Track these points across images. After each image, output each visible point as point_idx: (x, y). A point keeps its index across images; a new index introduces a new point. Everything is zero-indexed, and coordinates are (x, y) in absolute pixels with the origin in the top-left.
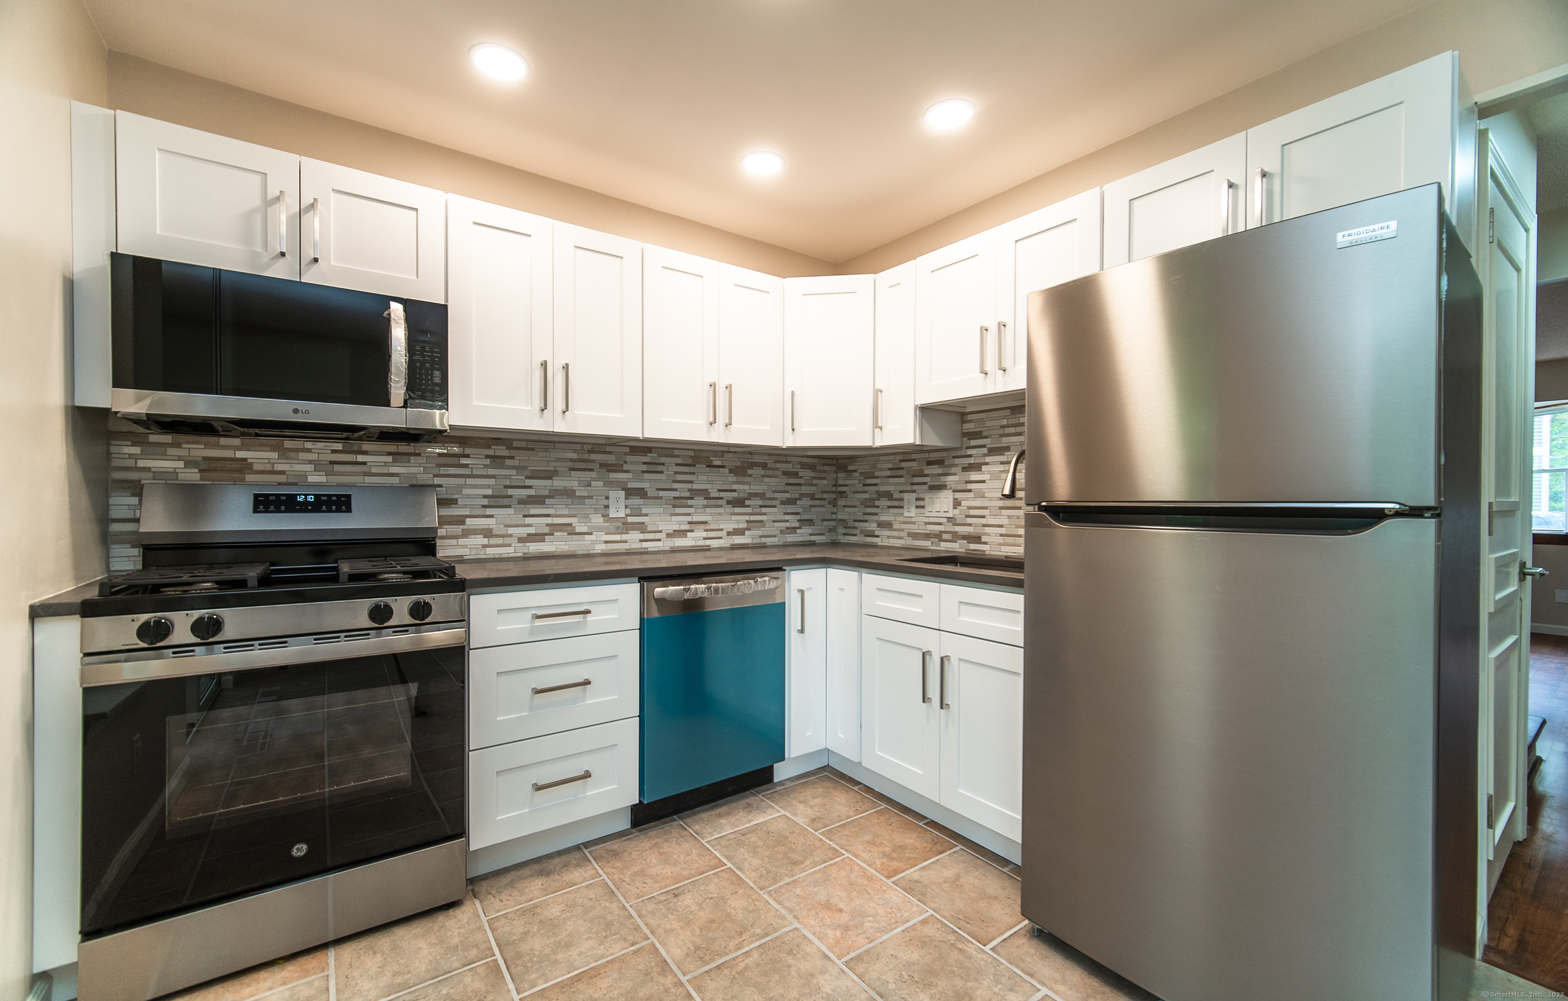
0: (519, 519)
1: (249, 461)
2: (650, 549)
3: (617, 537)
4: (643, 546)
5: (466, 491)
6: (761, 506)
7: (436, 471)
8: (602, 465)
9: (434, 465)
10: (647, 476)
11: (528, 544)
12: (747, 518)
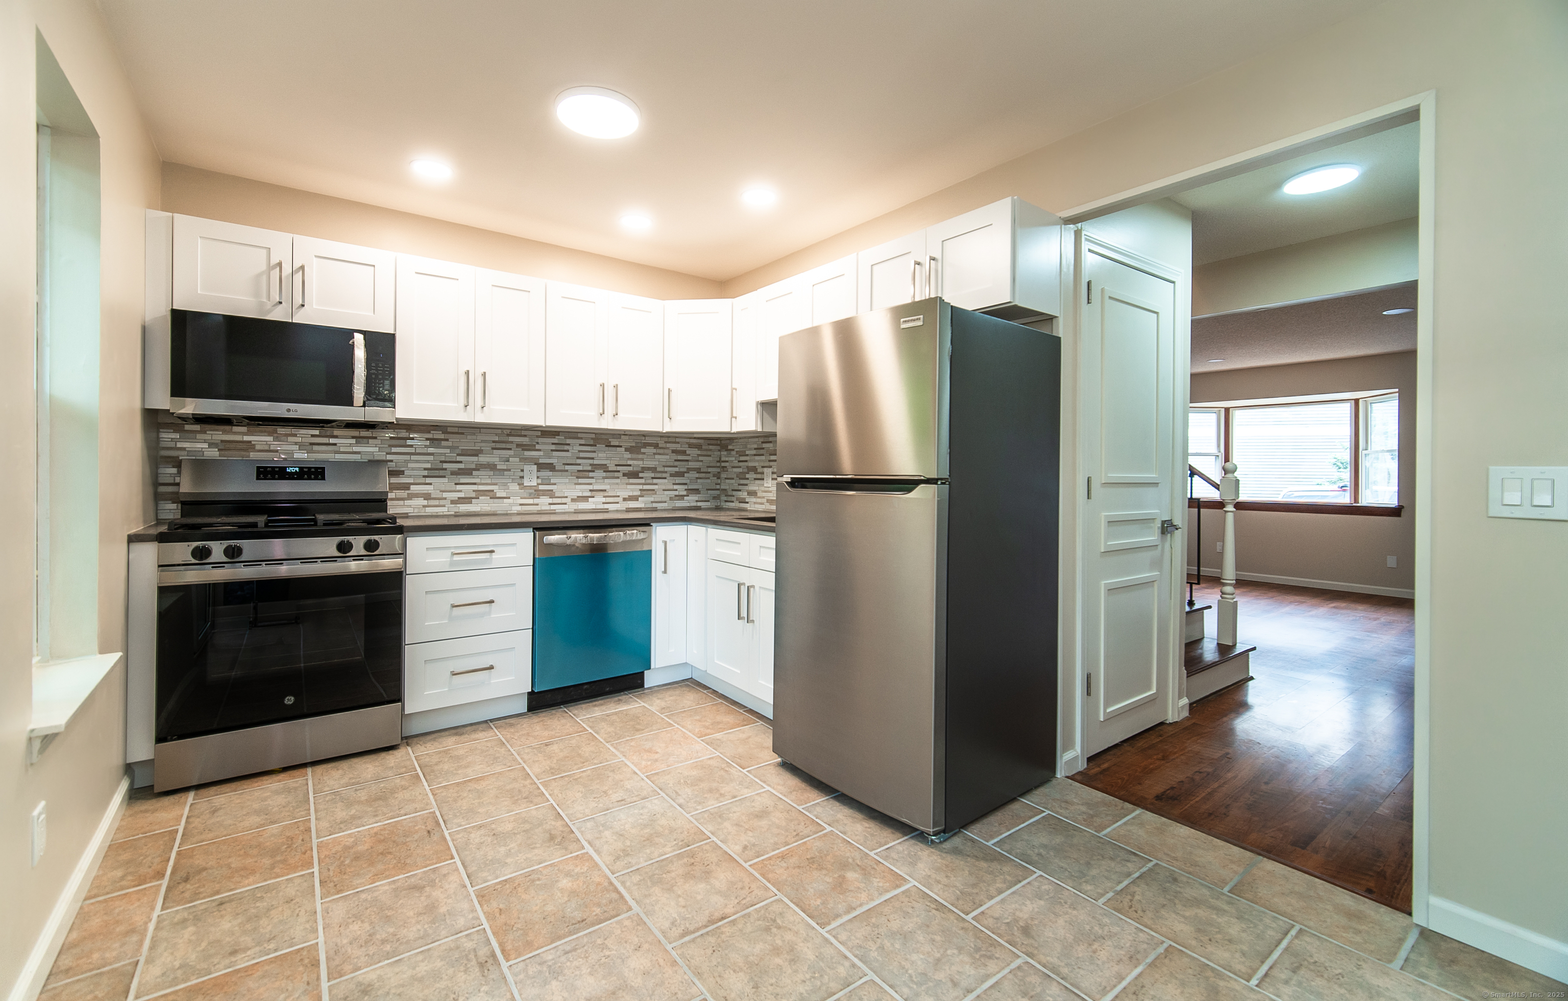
0: (452, 486)
1: (253, 443)
2: (557, 511)
3: (531, 501)
4: (552, 508)
5: (410, 465)
6: (653, 478)
7: (388, 450)
8: (518, 446)
9: (387, 446)
10: (555, 453)
11: (458, 505)
12: (641, 487)
